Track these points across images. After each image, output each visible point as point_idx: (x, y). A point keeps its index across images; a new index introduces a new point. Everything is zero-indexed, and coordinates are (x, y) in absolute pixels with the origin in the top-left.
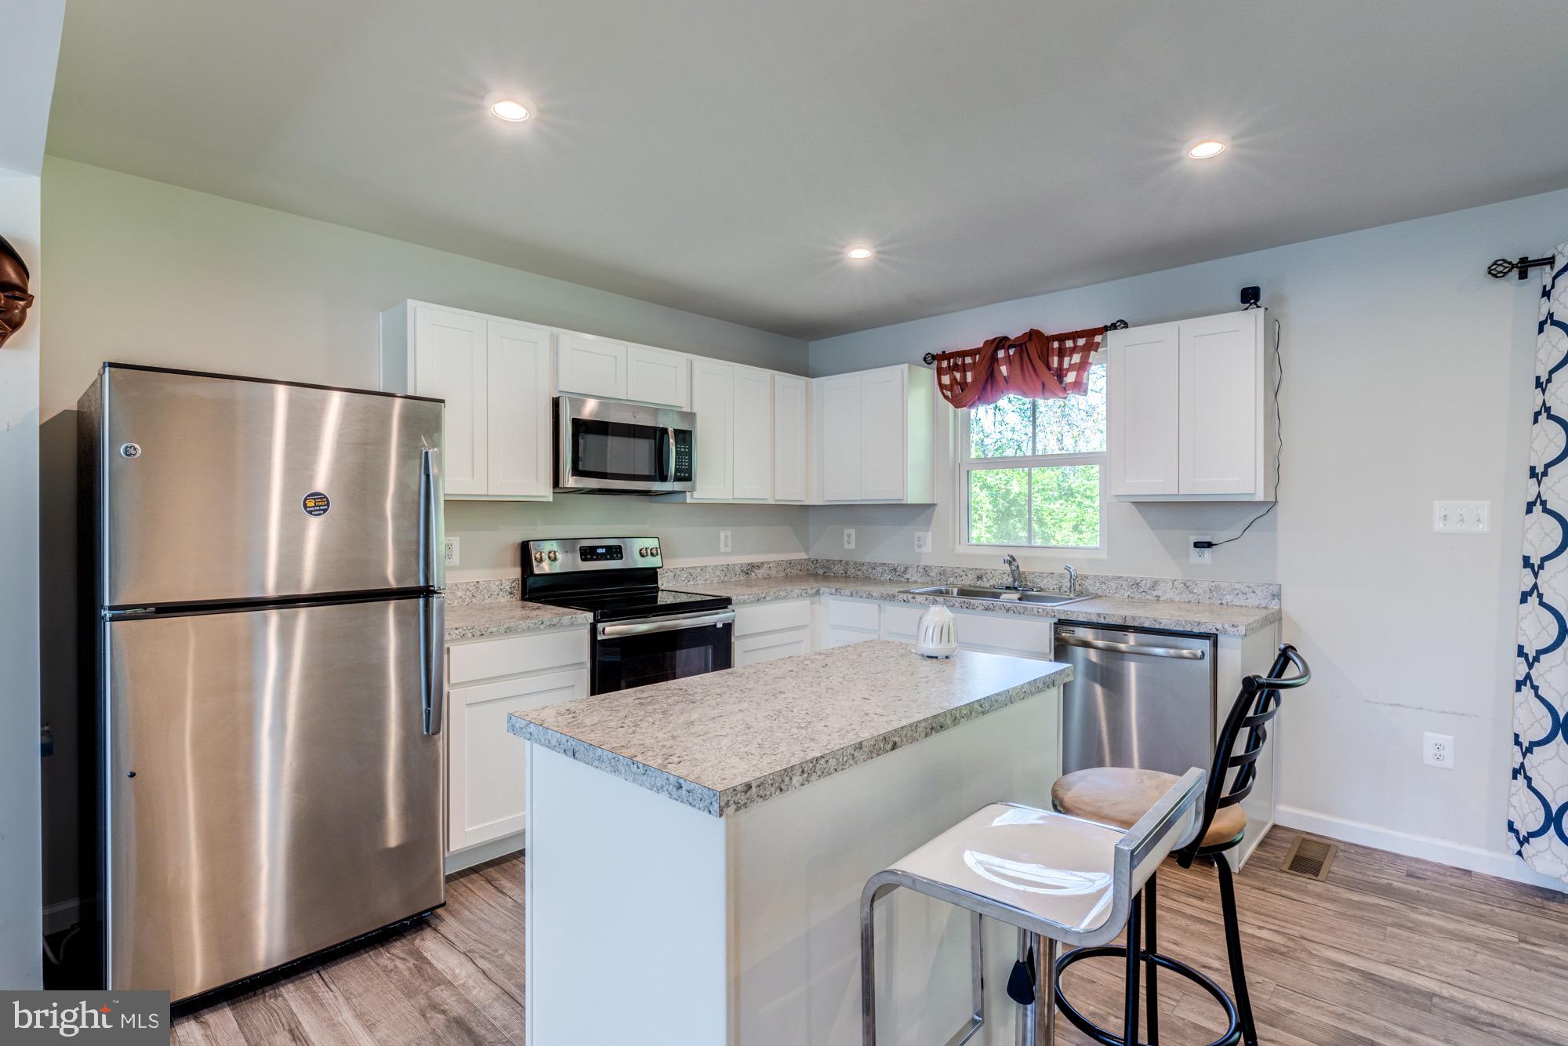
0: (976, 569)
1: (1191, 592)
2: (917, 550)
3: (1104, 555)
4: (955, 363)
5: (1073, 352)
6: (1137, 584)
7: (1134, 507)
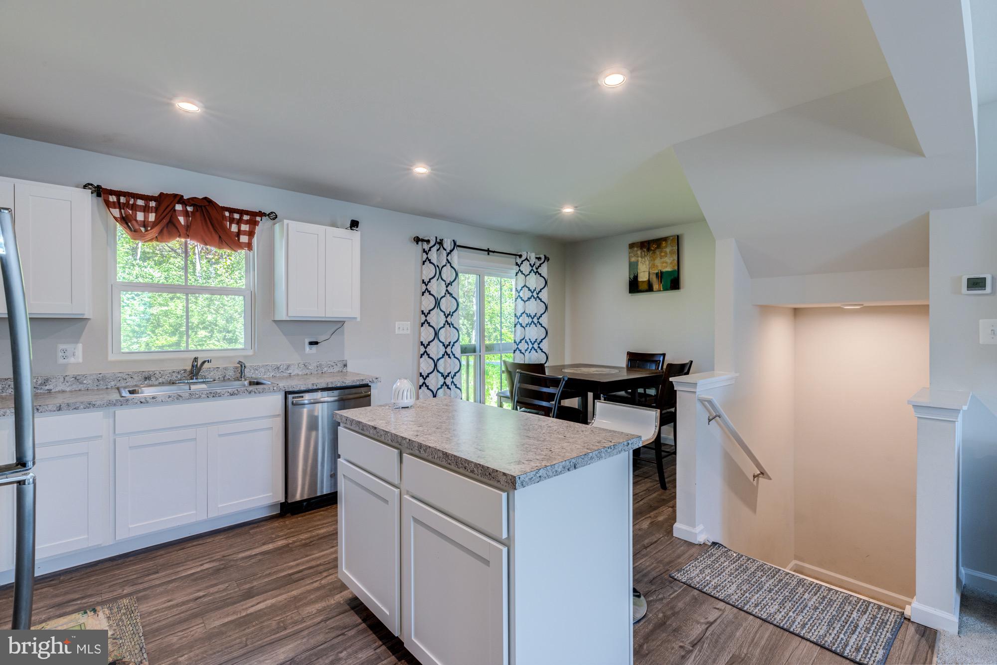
0: (143, 372)
1: (308, 369)
2: (61, 361)
3: (250, 353)
4: (128, 202)
5: (239, 222)
6: (278, 368)
7: (274, 324)
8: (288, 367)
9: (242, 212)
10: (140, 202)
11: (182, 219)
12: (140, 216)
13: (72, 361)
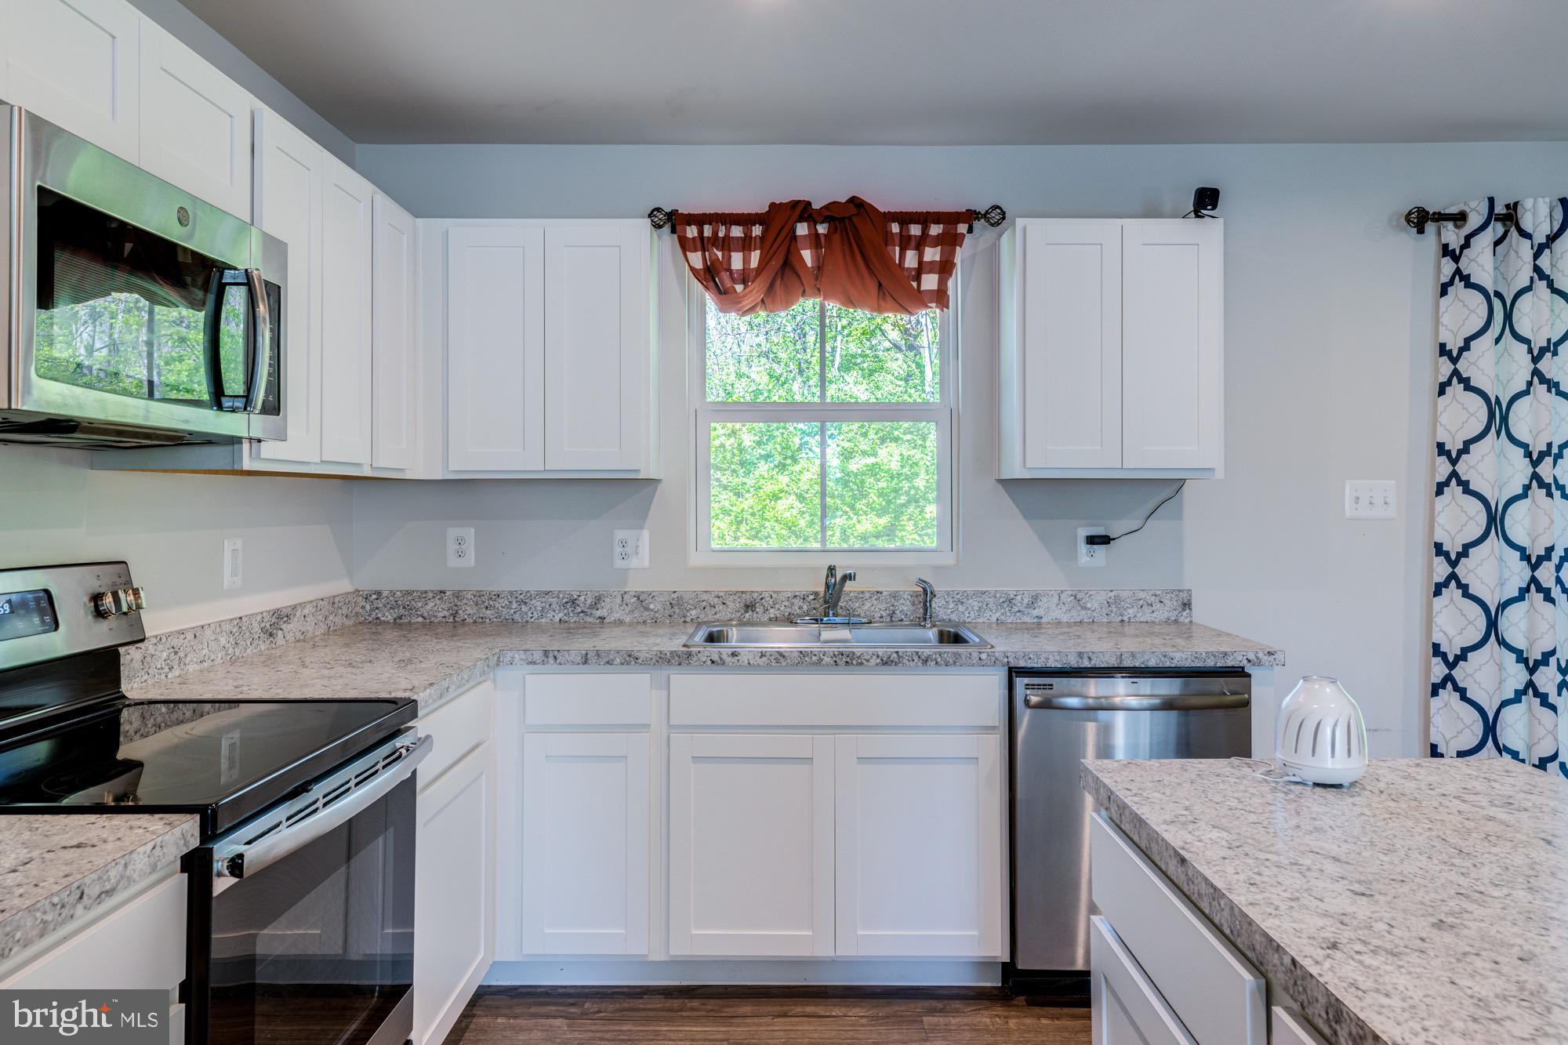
0: (743, 592)
1: (1084, 608)
2: (619, 563)
4: (715, 233)
5: (920, 244)
7: (1000, 487)
8: (1035, 598)
9: (925, 219)
10: (737, 232)
11: (806, 255)
12: (737, 261)
13: (634, 563)
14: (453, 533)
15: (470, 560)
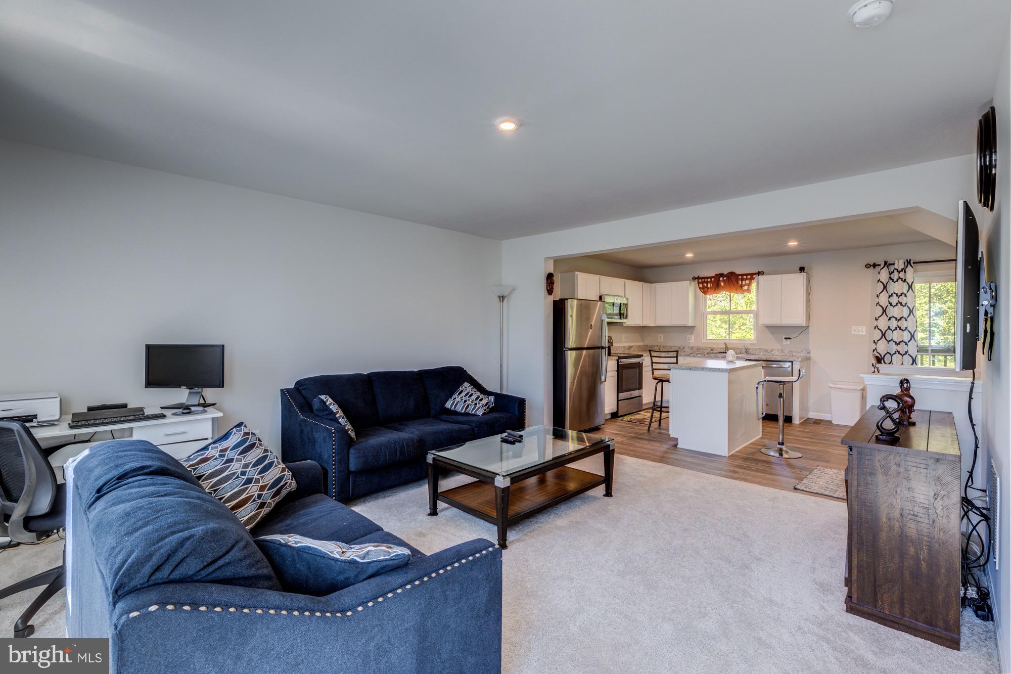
0: (710, 346)
1: (784, 352)
2: (688, 341)
3: (755, 342)
4: (705, 280)
5: (746, 279)
6: (767, 350)
8: (772, 350)
9: (747, 275)
10: (709, 280)
11: (722, 284)
12: (709, 285)
13: (691, 341)
14: (659, 335)
15: (662, 340)
